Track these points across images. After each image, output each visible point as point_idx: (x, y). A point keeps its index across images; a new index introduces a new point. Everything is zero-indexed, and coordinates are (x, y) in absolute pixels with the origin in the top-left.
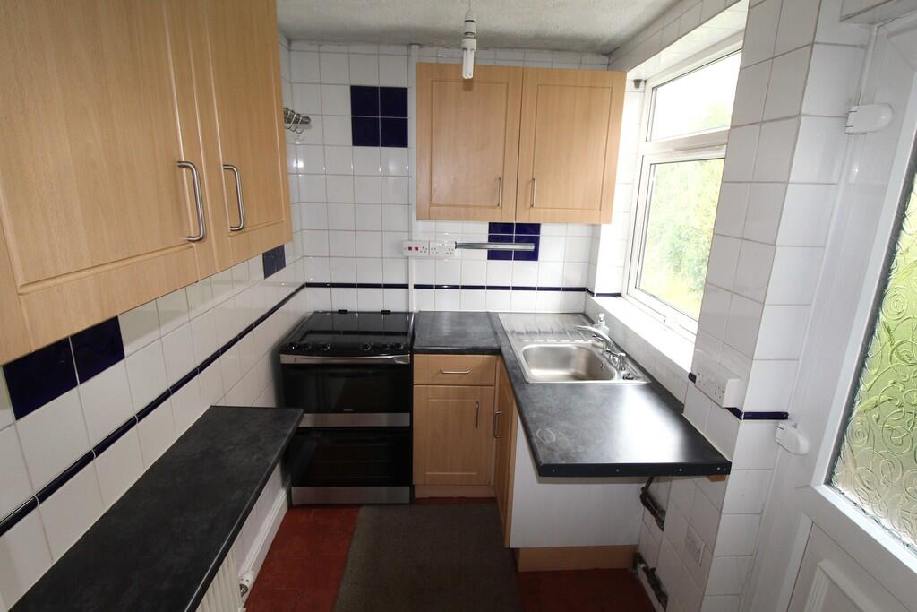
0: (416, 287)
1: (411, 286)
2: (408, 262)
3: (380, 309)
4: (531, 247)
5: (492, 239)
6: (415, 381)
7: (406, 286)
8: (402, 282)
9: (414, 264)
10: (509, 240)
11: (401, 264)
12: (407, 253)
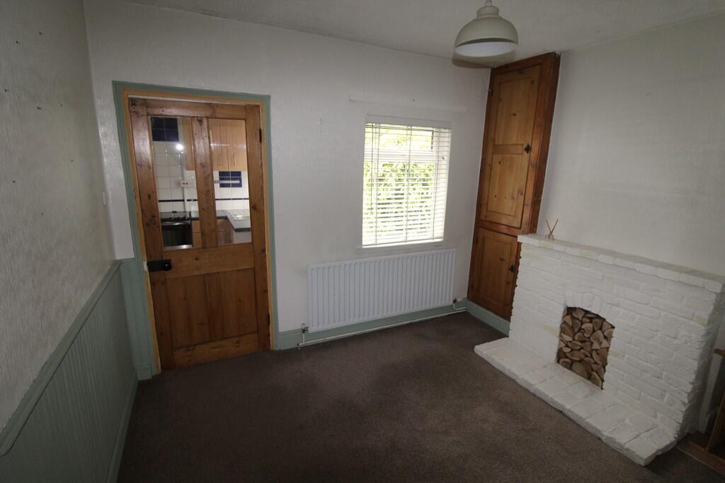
0: (188, 200)
1: (186, 201)
2: (183, 190)
3: (171, 211)
4: (238, 182)
5: (221, 179)
6: (193, 231)
7: (183, 200)
8: (181, 198)
9: (186, 191)
10: (229, 179)
11: (180, 192)
12: (183, 185)
